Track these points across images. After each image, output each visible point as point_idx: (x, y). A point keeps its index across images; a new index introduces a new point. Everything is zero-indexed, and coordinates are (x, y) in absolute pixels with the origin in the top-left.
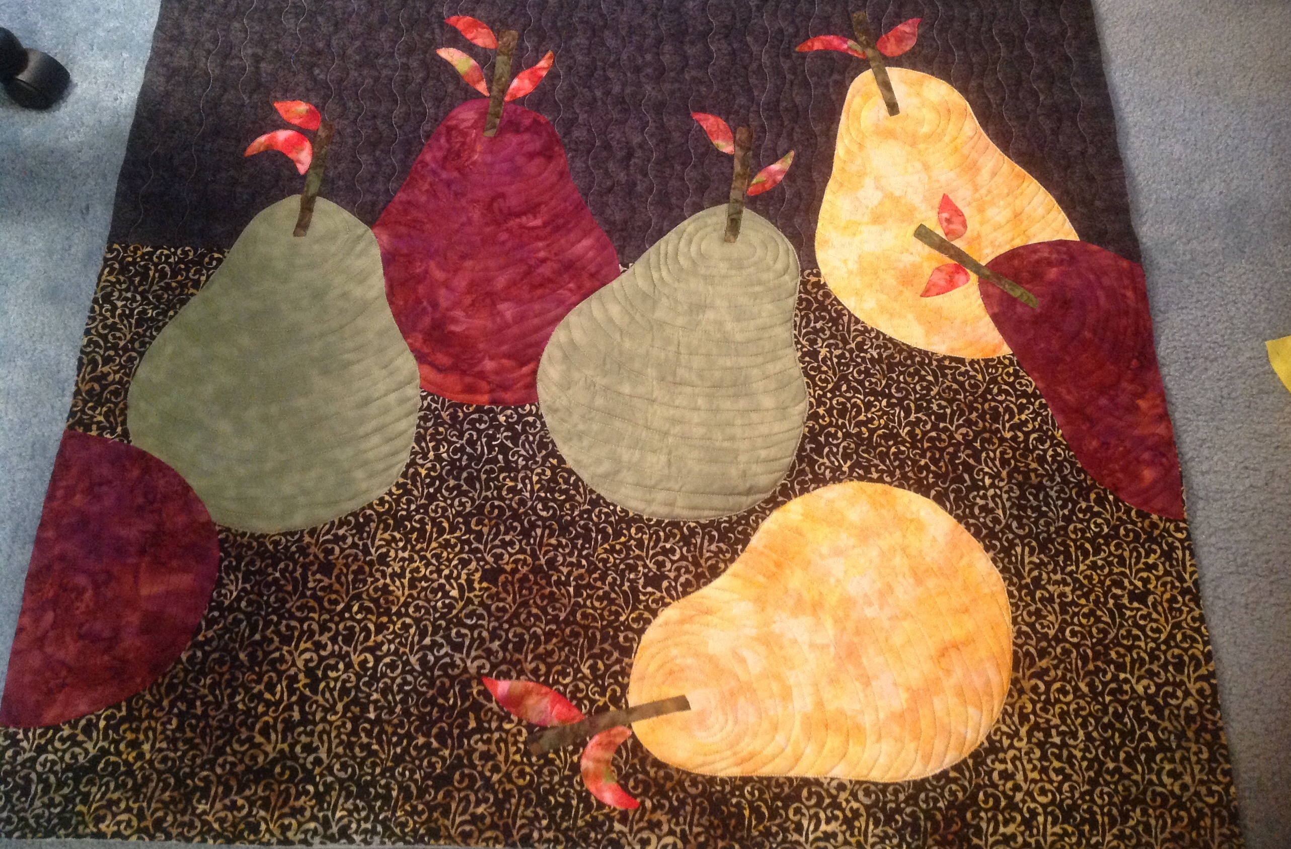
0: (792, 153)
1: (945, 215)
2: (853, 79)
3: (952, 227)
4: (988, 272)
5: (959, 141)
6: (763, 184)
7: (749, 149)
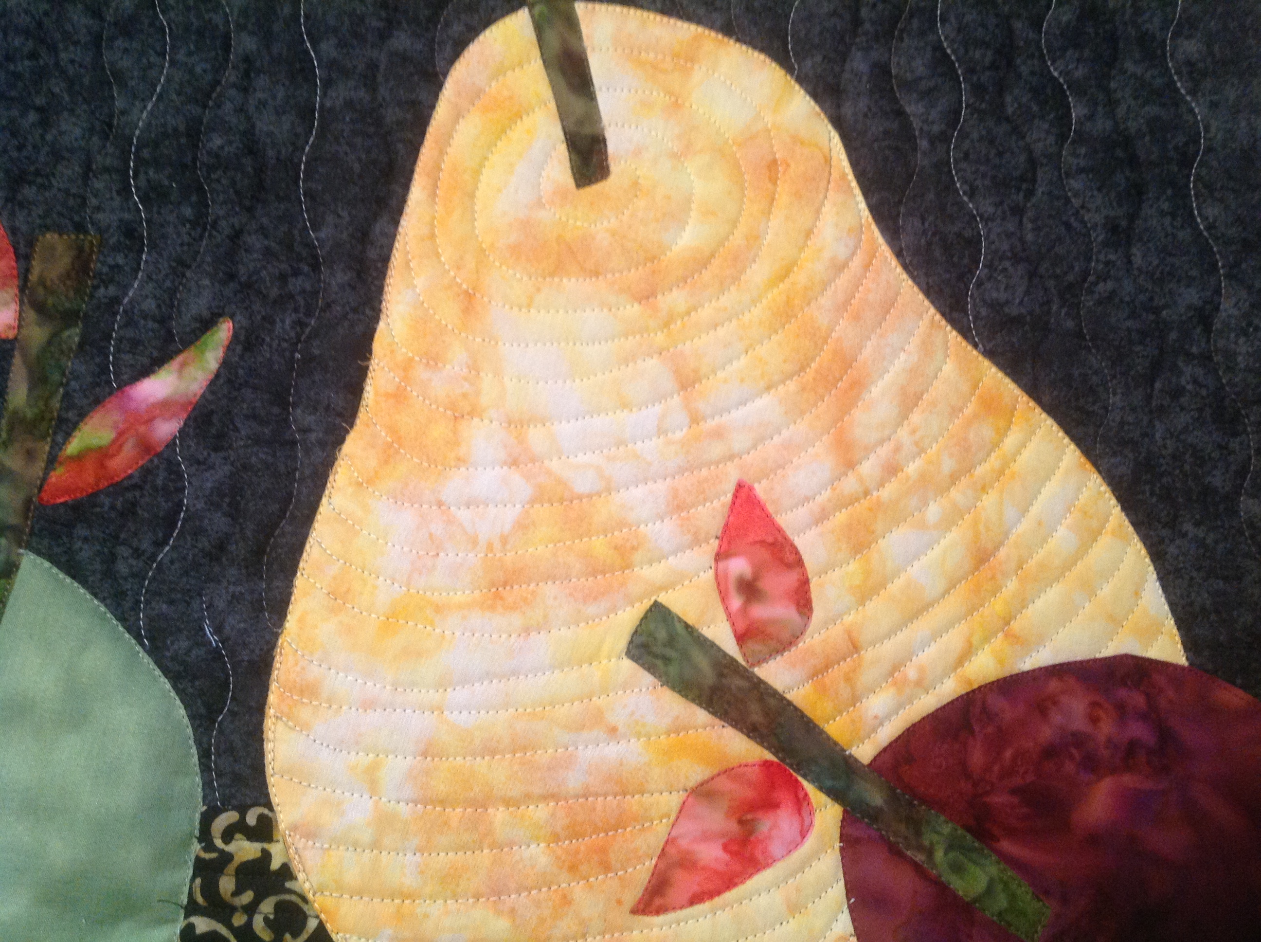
0: (224, 331)
1: (739, 566)
2: (460, 46)
3: (761, 612)
4: (876, 798)
5: (800, 277)
6: (103, 454)
7: (69, 318)
